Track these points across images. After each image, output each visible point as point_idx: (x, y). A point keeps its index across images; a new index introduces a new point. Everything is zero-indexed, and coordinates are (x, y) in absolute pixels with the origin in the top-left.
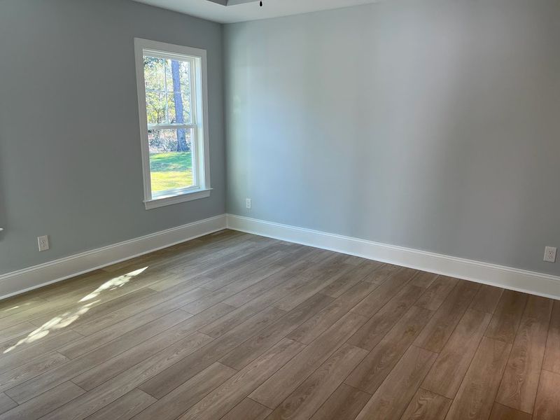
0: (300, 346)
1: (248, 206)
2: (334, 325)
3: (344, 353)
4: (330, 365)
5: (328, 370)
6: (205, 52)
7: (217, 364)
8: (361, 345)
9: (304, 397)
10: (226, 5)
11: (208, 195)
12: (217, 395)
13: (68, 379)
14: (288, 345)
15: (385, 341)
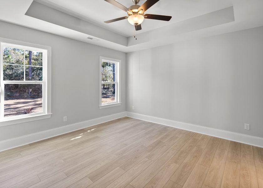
0: (151, 161)
1: (133, 109)
2: (165, 153)
3: (169, 165)
4: (164, 171)
5: (163, 173)
6: (120, 61)
7: (118, 168)
8: (176, 162)
9: (153, 185)
10: (127, 46)
11: (120, 105)
12: (117, 182)
13: (62, 170)
14: (146, 161)
15: (185, 161)
